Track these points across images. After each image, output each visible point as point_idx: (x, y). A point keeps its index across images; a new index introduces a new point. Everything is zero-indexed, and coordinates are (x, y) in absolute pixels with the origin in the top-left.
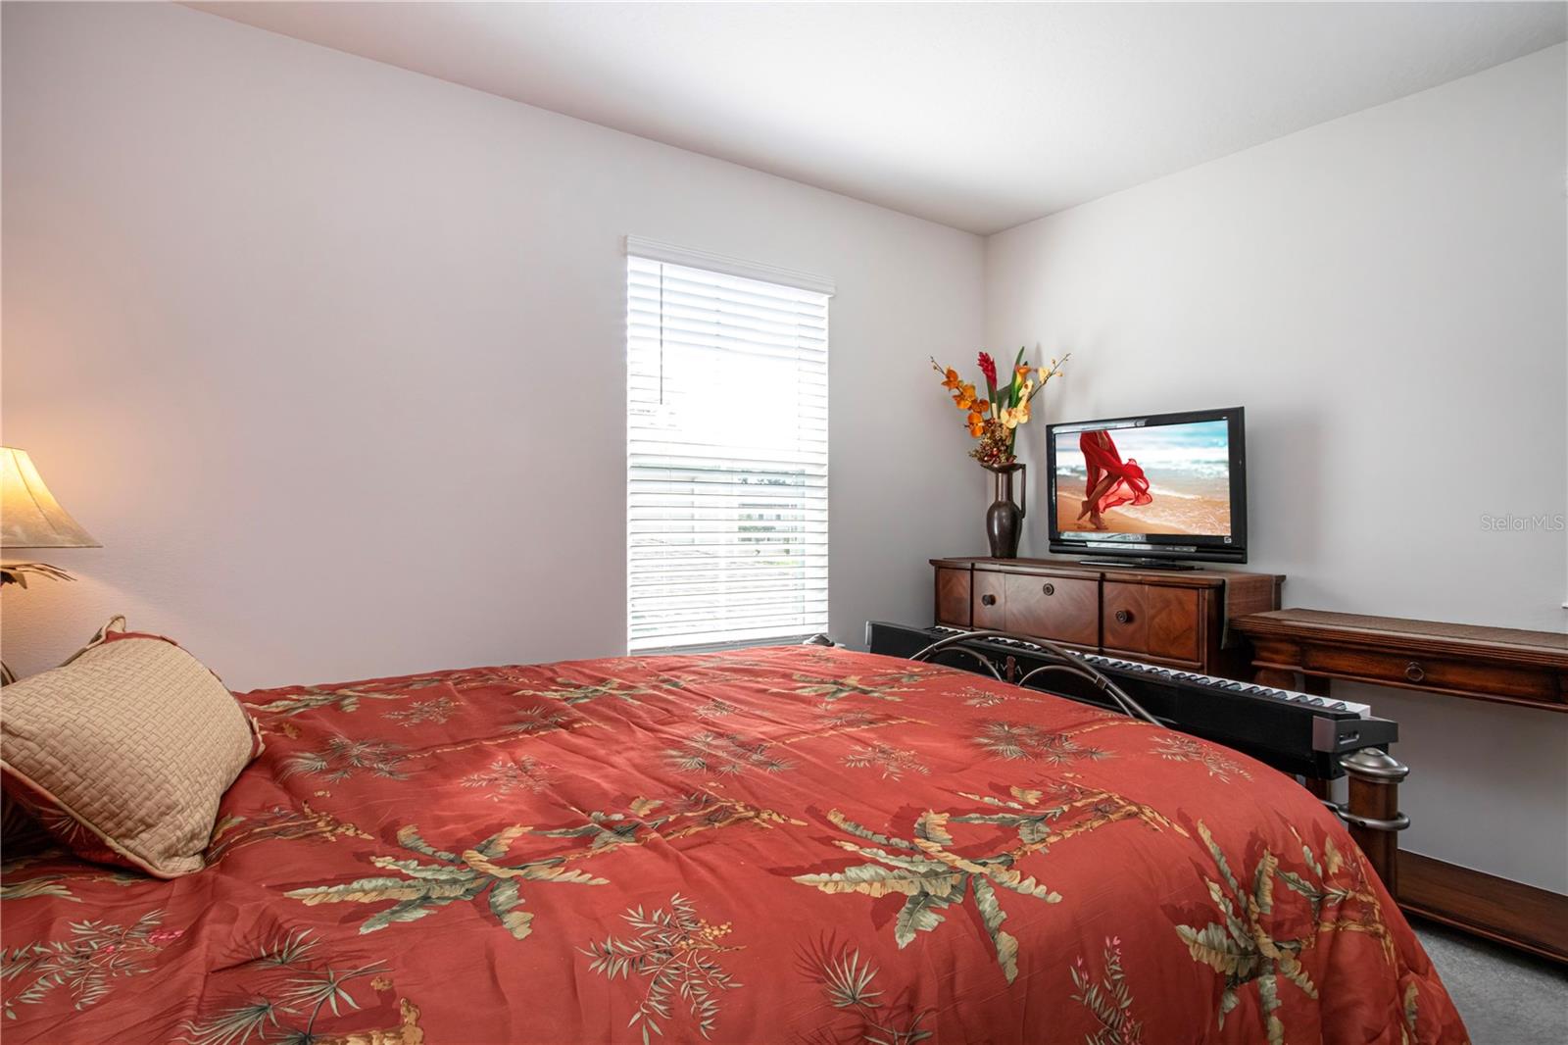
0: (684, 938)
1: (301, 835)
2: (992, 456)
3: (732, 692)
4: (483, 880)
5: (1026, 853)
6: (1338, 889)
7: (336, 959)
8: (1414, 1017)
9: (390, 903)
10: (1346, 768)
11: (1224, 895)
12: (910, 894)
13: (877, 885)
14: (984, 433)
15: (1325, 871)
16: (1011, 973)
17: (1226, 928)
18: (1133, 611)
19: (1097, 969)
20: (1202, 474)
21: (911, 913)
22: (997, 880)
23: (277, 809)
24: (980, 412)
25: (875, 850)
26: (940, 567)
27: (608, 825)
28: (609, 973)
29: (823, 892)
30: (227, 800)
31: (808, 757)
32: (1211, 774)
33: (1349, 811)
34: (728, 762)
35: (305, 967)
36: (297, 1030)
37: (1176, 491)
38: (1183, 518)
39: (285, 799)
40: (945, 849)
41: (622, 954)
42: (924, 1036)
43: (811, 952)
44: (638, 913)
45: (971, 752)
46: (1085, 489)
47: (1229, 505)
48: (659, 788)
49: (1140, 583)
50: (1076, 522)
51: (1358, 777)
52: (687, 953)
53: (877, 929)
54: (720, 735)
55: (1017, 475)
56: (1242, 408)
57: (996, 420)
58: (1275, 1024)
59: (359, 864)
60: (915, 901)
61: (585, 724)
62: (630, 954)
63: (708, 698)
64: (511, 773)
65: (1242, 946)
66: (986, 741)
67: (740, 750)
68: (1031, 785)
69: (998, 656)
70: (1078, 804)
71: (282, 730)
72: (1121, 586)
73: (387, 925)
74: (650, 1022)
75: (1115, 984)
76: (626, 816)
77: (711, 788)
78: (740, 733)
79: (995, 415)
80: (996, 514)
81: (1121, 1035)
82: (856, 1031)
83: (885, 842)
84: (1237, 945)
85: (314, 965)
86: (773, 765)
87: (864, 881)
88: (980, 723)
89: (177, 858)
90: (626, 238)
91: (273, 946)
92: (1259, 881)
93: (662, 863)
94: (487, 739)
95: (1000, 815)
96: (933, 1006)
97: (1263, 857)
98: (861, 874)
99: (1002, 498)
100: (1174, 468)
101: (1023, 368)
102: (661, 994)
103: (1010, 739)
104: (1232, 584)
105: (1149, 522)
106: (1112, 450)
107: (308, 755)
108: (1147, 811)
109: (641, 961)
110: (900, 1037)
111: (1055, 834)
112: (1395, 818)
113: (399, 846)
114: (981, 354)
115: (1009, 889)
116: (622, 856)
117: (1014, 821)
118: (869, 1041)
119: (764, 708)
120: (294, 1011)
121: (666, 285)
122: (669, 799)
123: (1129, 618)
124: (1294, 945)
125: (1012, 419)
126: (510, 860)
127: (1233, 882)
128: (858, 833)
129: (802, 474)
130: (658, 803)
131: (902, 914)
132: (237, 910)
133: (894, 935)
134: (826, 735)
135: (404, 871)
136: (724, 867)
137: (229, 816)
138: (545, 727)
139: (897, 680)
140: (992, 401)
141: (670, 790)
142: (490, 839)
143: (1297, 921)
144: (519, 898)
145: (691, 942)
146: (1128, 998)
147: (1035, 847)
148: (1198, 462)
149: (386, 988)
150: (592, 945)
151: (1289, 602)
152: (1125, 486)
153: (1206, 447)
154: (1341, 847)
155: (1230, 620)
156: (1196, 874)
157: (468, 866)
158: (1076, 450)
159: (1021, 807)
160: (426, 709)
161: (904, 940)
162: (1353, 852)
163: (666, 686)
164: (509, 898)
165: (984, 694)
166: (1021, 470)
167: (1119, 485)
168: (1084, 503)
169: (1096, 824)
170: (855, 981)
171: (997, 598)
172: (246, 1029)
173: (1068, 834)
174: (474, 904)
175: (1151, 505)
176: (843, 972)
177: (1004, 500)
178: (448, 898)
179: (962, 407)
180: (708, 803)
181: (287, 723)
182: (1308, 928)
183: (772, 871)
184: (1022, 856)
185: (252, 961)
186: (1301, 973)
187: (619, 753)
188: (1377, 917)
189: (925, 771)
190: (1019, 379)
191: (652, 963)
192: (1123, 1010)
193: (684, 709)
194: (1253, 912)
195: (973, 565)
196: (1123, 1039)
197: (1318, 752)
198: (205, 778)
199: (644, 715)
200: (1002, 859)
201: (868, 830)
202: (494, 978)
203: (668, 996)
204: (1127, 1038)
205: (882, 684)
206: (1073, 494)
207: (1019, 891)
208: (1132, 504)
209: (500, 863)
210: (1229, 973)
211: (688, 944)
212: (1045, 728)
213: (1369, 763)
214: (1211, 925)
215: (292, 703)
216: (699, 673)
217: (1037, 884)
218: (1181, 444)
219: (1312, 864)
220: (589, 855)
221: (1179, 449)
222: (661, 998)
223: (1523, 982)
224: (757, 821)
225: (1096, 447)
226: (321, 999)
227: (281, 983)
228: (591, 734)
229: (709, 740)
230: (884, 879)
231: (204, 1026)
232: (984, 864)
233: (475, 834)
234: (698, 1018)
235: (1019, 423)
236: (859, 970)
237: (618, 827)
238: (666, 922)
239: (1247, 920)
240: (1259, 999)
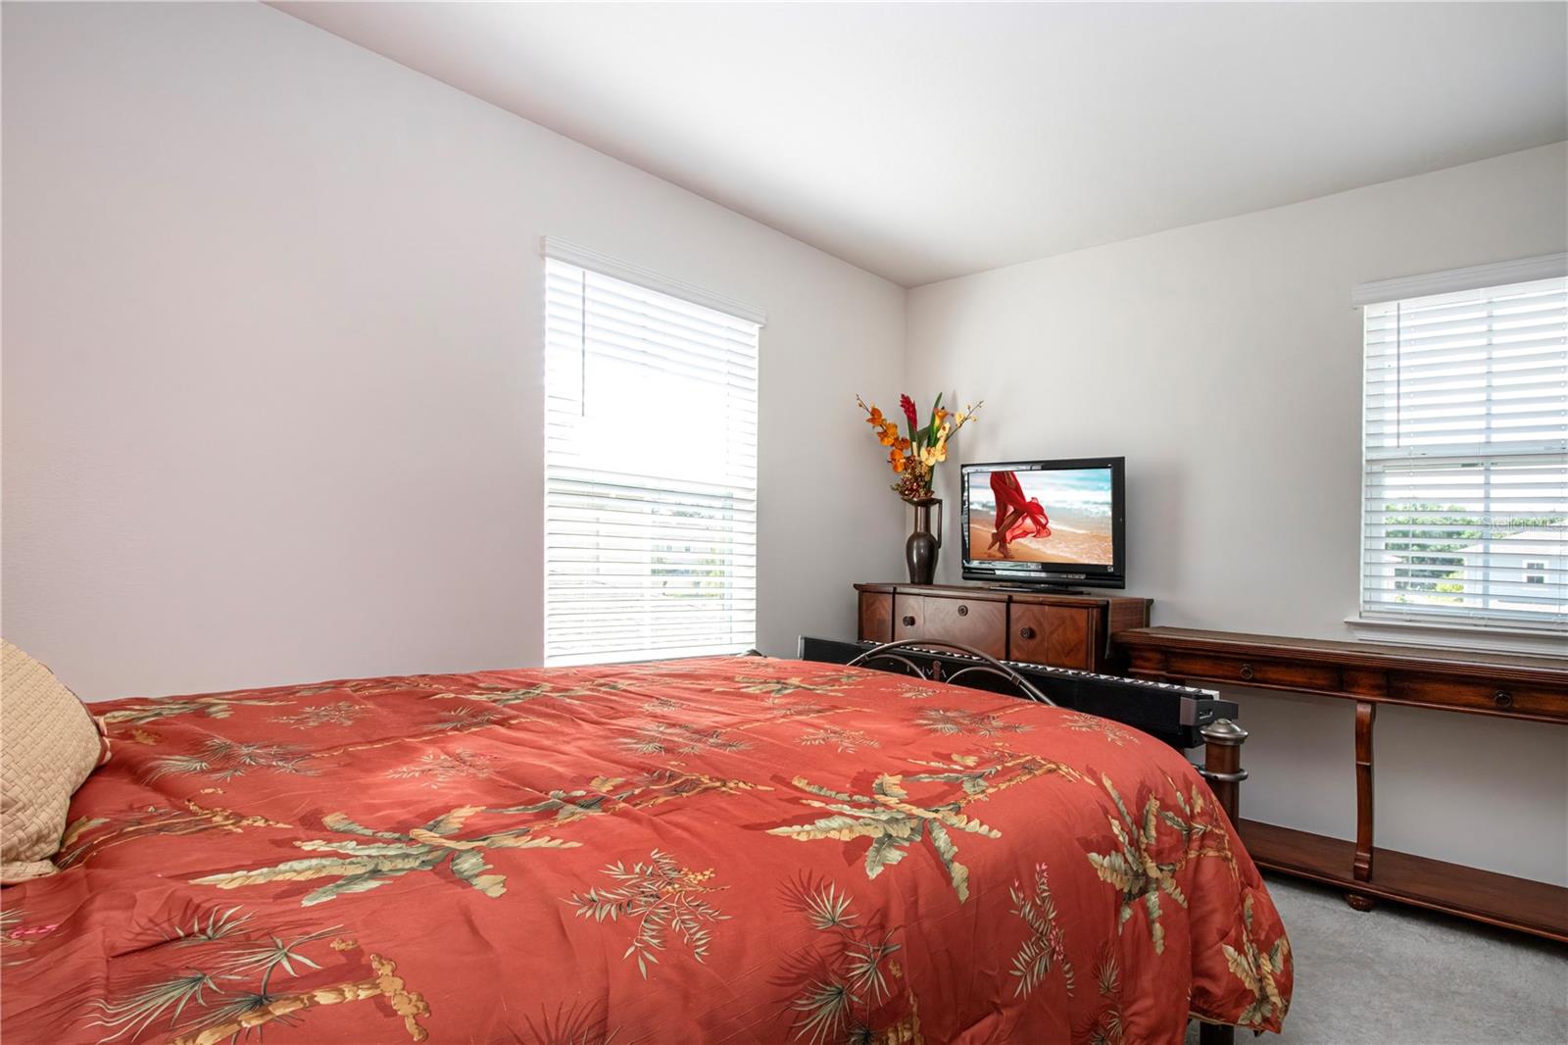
0: (669, 884)
1: (194, 830)
2: (912, 490)
3: (676, 693)
4: (439, 852)
5: (970, 801)
6: (1200, 824)
7: (282, 928)
8: (1251, 920)
9: (332, 879)
10: (1205, 735)
11: (1122, 829)
12: (876, 837)
13: (846, 832)
14: (906, 469)
15: (1192, 811)
16: (964, 895)
17: (1124, 854)
18: (1034, 627)
19: (1029, 888)
20: (1092, 513)
21: (878, 851)
22: (949, 823)
23: (151, 809)
24: (902, 450)
25: (840, 805)
26: (863, 592)
27: (572, 801)
28: (597, 916)
29: (796, 840)
30: (79, 802)
31: (765, 739)
32: (1109, 739)
33: (1206, 770)
34: (687, 745)
35: (243, 939)
36: (247, 993)
37: (1071, 526)
38: (1075, 550)
39: (161, 799)
40: (902, 801)
41: (609, 901)
42: (895, 949)
43: (790, 886)
44: (618, 867)
45: (912, 731)
46: (994, 522)
47: (1111, 539)
48: (619, 768)
49: (1041, 603)
50: (986, 550)
51: (1214, 742)
52: (673, 895)
53: (850, 865)
54: (673, 725)
55: (934, 509)
56: (1124, 458)
57: (917, 458)
58: (1158, 929)
59: (283, 849)
60: (880, 841)
61: (523, 720)
62: (616, 900)
63: (652, 697)
64: (446, 764)
65: (1135, 869)
66: (925, 722)
67: (697, 736)
68: (968, 753)
69: (925, 662)
70: (1009, 764)
71: (132, 737)
72: (1024, 606)
73: (335, 897)
74: (645, 953)
75: (1043, 900)
76: (588, 792)
77: (673, 765)
78: (693, 723)
79: (916, 453)
80: (915, 544)
81: (1049, 940)
82: (838, 947)
83: (849, 799)
84: (1131, 868)
85: (254, 936)
86: (730, 746)
87: (834, 829)
88: (919, 709)
89: (19, 863)
90: (543, 238)
91: (193, 925)
92: (1147, 817)
93: (636, 826)
94: (409, 737)
95: (946, 774)
96: (903, 923)
97: (1149, 799)
98: (830, 824)
99: (921, 529)
100: (1069, 507)
101: (940, 412)
102: (653, 930)
103: (947, 720)
104: (1114, 605)
105: (1048, 552)
106: (1018, 489)
107: (177, 757)
108: (1063, 768)
109: (628, 905)
110: (874, 950)
111: (994, 787)
112: (1238, 772)
113: (328, 831)
114: (903, 396)
115: (958, 829)
116: (593, 823)
117: (957, 778)
118: (848, 956)
119: (711, 703)
120: (239, 978)
121: (589, 293)
122: (629, 777)
123: (1032, 634)
124: (1171, 867)
125: (931, 457)
126: (467, 834)
127: (1128, 819)
128: (822, 793)
129: (731, 498)
130: (619, 780)
131: (871, 853)
132: (134, 896)
133: (865, 869)
134: (779, 722)
135: (340, 851)
136: (698, 826)
137: (84, 819)
138: (476, 725)
139: (838, 680)
140: (913, 440)
141: (630, 770)
142: (439, 819)
143: (1173, 849)
144: (485, 864)
145: (676, 886)
146: (1053, 912)
147: (976, 797)
148: (1087, 502)
149: (350, 947)
150: (575, 896)
151: (1155, 622)
152: (1028, 521)
153: (1093, 490)
154: (1203, 793)
155: (1113, 635)
156: (1101, 812)
157: (419, 842)
158: (986, 488)
159: (961, 769)
160: (324, 713)
161: (874, 871)
162: (1210, 797)
163: (603, 689)
164: (473, 865)
165: (916, 689)
166: (937, 505)
167: (1023, 520)
168: (993, 534)
169: (1024, 778)
170: (834, 907)
171: (916, 618)
172: (179, 1000)
173: (1003, 786)
174: (436, 873)
175: (1050, 537)
176: (823, 901)
177: (923, 531)
178: (402, 870)
179: (885, 443)
180: (672, 777)
181: (137, 730)
182: (1181, 854)
183: (746, 827)
184: (967, 803)
185: (167, 942)
186: (1176, 888)
187: (568, 743)
188: (1227, 846)
189: (876, 745)
190: (937, 422)
191: (641, 906)
192: (1050, 920)
193: (629, 706)
194: (1142, 843)
195: (895, 589)
196: (1050, 944)
197: (1184, 726)
198: (50, 774)
199: (587, 712)
200: (951, 806)
201: (831, 790)
202: (474, 929)
203: (659, 931)
204: (1053, 942)
205: (823, 684)
206: (985, 526)
207: (967, 830)
208: (1035, 536)
209: (457, 837)
210: (1126, 890)
211: (674, 888)
212: (974, 712)
213: (1220, 731)
214: (1113, 852)
215: (134, 713)
216: (637, 679)
217: (981, 825)
218: (1073, 487)
219: (1183, 805)
220: (556, 825)
221: (1073, 492)
222: (654, 933)
223: (1314, 904)
224: (724, 789)
225: (1005, 486)
226: (271, 964)
227: (213, 956)
228: (533, 728)
229: (661, 729)
230: (851, 826)
231: (118, 1004)
232: (937, 811)
233: (418, 816)
234: (691, 947)
235: (937, 461)
236: (836, 898)
237: (582, 801)
238: (649, 872)
239: (1138, 849)
240: (1146, 910)
